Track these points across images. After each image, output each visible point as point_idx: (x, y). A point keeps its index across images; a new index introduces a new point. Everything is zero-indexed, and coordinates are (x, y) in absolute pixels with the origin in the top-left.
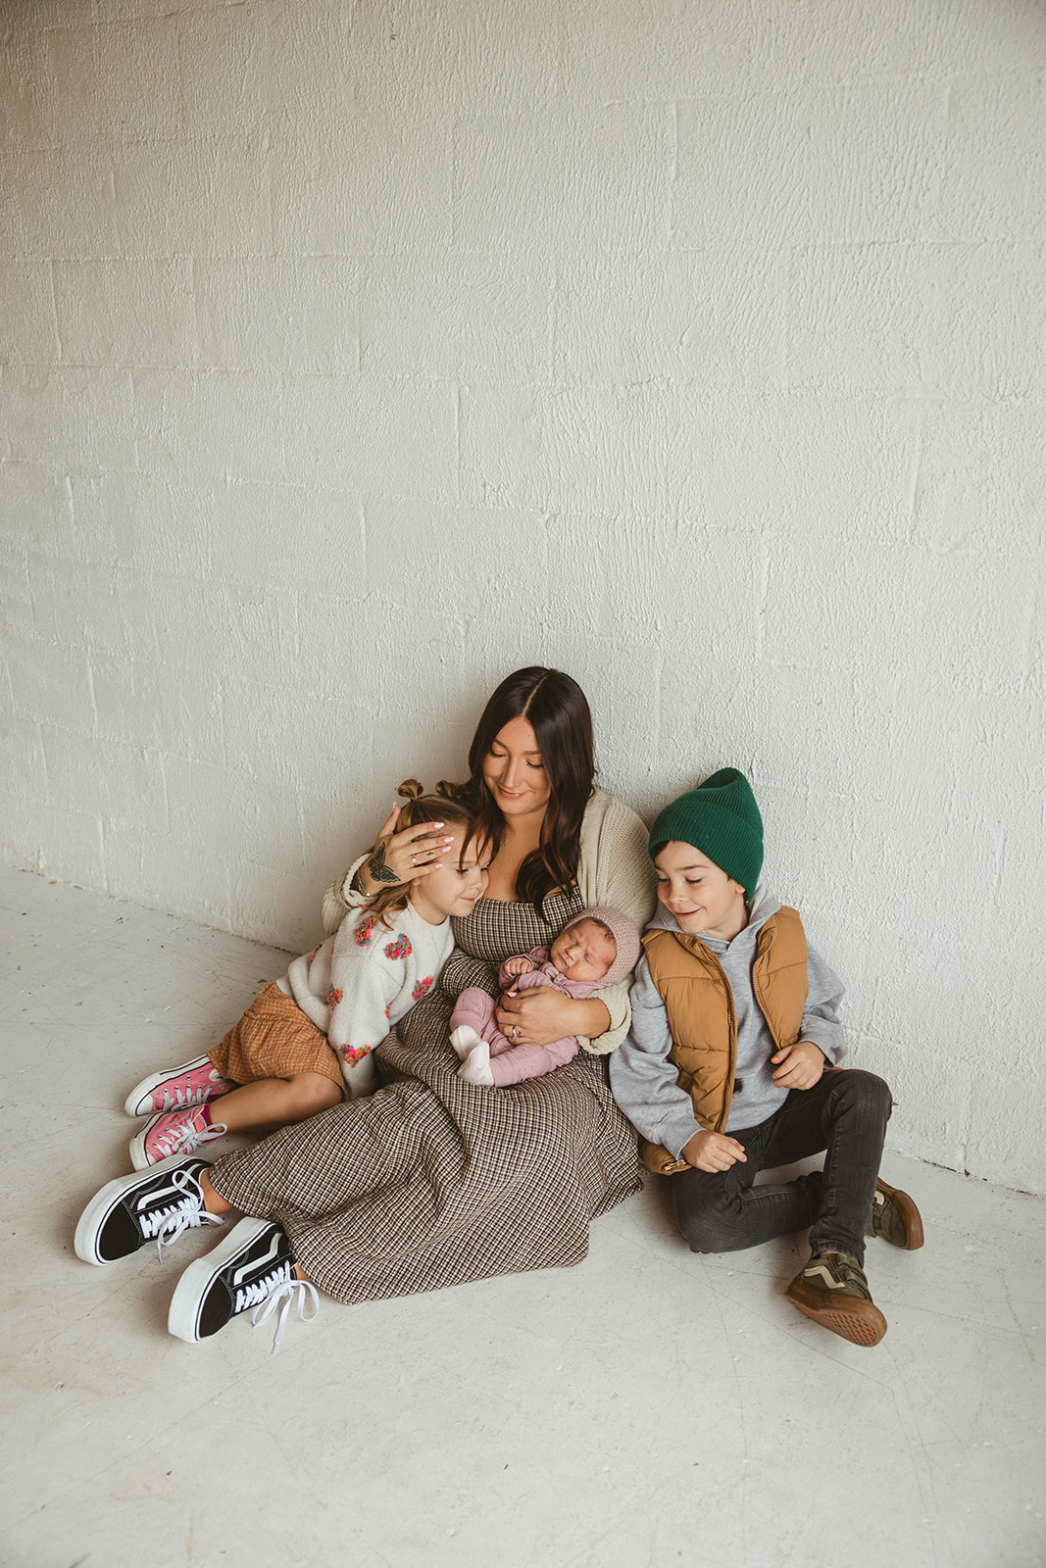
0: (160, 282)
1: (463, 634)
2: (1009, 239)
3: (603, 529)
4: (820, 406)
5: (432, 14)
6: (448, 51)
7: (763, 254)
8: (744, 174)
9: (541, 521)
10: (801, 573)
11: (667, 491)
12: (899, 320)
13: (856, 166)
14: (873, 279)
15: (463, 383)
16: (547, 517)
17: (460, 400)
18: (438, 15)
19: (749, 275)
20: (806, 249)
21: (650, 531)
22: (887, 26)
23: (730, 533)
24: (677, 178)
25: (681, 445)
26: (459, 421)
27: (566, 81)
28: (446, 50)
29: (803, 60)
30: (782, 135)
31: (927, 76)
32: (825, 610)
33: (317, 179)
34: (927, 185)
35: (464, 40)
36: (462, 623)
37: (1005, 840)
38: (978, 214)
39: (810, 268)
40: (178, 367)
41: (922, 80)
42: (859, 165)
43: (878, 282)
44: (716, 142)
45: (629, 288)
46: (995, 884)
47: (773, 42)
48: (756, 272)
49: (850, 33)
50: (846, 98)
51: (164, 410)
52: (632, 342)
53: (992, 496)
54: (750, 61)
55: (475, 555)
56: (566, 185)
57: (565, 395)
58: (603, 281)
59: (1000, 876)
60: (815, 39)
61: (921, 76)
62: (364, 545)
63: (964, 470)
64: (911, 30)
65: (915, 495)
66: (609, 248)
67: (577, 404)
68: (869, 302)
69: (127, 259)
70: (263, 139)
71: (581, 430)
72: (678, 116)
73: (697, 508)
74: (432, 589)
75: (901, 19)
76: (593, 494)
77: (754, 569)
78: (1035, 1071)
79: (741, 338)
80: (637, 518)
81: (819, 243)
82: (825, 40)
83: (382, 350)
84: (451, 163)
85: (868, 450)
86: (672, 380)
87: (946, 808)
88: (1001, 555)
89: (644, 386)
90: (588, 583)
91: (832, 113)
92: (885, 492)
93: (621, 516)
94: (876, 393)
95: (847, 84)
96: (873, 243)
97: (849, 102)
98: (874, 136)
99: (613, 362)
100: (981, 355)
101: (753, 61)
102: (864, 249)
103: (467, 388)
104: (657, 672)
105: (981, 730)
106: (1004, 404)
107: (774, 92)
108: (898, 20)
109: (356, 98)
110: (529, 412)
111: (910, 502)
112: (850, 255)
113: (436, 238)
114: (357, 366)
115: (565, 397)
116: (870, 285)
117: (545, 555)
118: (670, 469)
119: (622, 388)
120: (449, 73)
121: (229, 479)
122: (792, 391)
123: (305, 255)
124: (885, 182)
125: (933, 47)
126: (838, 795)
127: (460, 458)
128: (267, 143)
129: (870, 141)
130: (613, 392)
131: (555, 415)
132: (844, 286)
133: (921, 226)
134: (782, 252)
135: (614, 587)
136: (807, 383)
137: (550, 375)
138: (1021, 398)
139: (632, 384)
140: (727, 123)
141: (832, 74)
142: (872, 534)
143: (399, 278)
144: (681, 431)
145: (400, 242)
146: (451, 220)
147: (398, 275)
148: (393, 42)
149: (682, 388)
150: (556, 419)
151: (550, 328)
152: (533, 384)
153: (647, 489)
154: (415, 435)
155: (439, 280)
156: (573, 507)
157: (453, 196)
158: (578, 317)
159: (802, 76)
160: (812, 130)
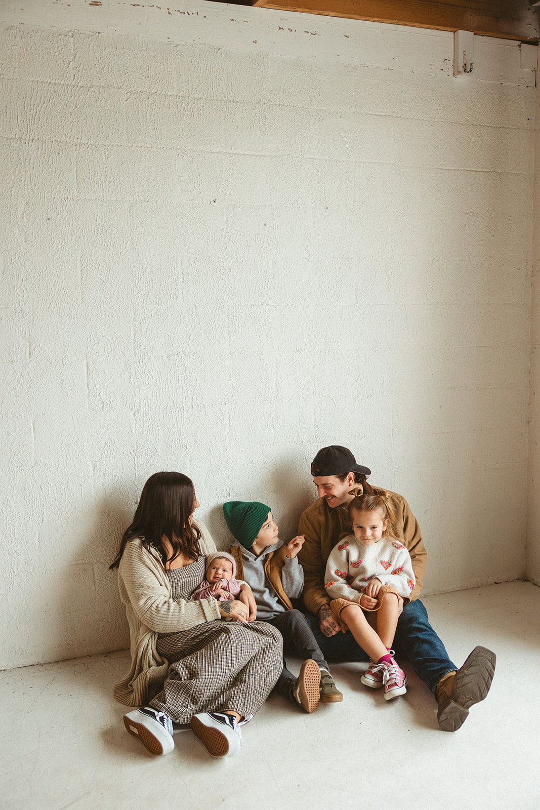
1: (92, 471)
3: (160, 414)
6: (78, 228)
9: (132, 414)
11: (188, 394)
15: (89, 360)
16: (134, 412)
17: (88, 368)
18: (72, 213)
19: (213, 315)
21: (181, 412)
24: (183, 281)
25: (192, 377)
26: (87, 376)
30: (221, 270)
31: (266, 255)
34: (270, 288)
36: (91, 466)
38: (285, 297)
43: (258, 317)
44: (196, 270)
47: (216, 240)
49: (240, 240)
52: (168, 340)
55: (99, 433)
56: (137, 282)
57: (141, 361)
62: (33, 439)
67: (147, 365)
71: (149, 375)
72: (182, 261)
76: (155, 400)
79: (213, 337)
80: (175, 406)
84: (80, 271)
85: (260, 371)
86: (187, 353)
89: (176, 356)
90: (155, 437)
91: (237, 264)
93: (169, 406)
95: (241, 256)
96: (255, 305)
100: (290, 339)
102: (252, 307)
103: (91, 363)
106: (299, 353)
109: (26, 241)
110: (123, 370)
112: (248, 309)
113: (73, 300)
114: (28, 356)
115: (141, 363)
117: (134, 428)
118: (188, 386)
119: (166, 357)
122: (232, 354)
124: (256, 286)
127: (89, 392)
130: (162, 359)
131: (135, 370)
133: (269, 300)
134: (224, 307)
137: (133, 354)
139: (169, 356)
145: (54, 302)
146: (81, 294)
147: (53, 316)
148: (48, 221)
149: (191, 356)
150: (137, 372)
151: (132, 336)
152: (125, 358)
153: (179, 394)
154: (64, 384)
155: (75, 318)
156: (147, 406)
157: (82, 285)
158: (145, 331)
159: (226, 252)
160: (231, 269)
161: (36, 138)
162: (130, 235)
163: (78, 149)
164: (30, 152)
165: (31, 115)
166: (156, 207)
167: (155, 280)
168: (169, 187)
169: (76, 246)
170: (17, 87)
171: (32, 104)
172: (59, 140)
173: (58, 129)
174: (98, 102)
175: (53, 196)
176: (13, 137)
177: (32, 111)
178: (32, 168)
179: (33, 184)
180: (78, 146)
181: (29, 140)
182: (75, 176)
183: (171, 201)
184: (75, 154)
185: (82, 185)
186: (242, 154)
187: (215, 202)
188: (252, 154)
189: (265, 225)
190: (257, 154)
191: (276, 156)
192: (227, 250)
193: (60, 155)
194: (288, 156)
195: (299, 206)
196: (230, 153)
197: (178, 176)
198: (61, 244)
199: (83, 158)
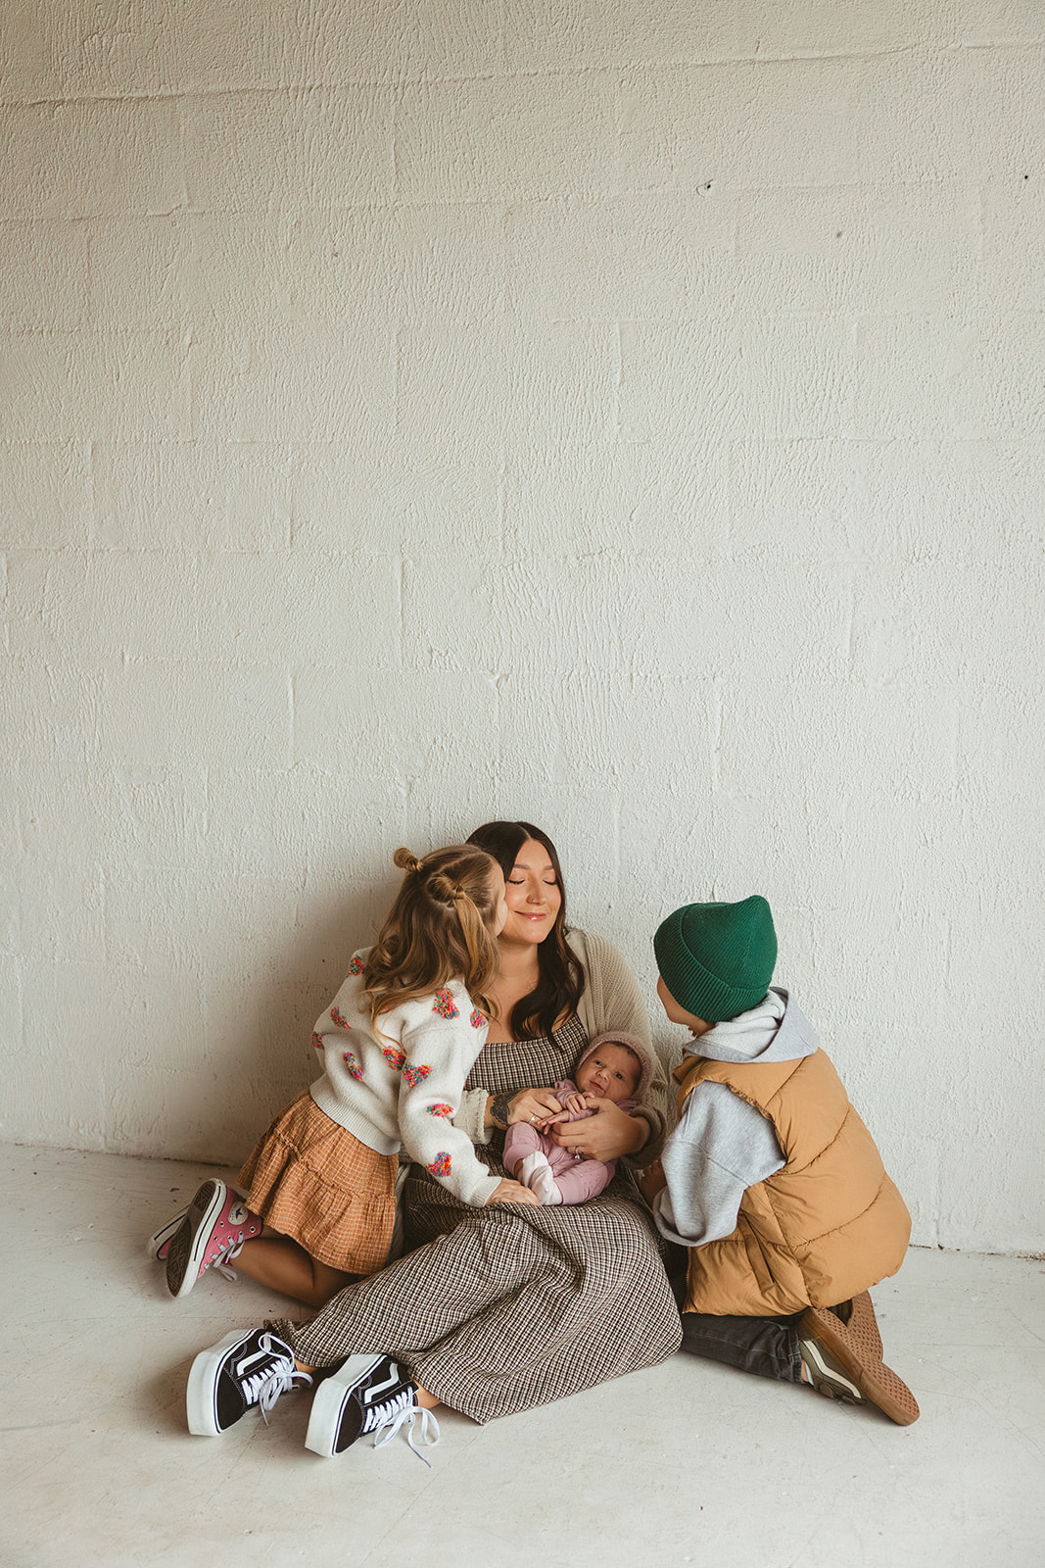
0: (50, 466)
1: (405, 795)
2: (913, 438)
3: (556, 686)
4: (762, 570)
6: (394, 270)
7: (705, 446)
8: (685, 382)
9: (492, 682)
10: (752, 712)
11: (621, 648)
12: (828, 500)
13: (783, 379)
14: (803, 467)
15: (407, 557)
16: (497, 677)
17: (403, 574)
19: (692, 462)
20: (744, 443)
21: (605, 684)
22: (803, 275)
23: (683, 682)
24: (622, 383)
25: (633, 608)
26: (402, 592)
27: (514, 300)
28: (391, 268)
29: (734, 296)
30: (717, 353)
31: (838, 314)
32: (776, 744)
33: (248, 371)
34: (844, 396)
35: (410, 262)
36: (404, 785)
37: (951, 929)
38: (887, 418)
39: (748, 458)
40: (68, 547)
43: (808, 470)
44: (658, 356)
45: (580, 473)
46: (945, 971)
47: (706, 281)
48: (698, 462)
49: (771, 279)
50: (772, 328)
51: (46, 591)
52: (583, 517)
53: (916, 638)
54: (686, 295)
55: (420, 717)
56: (516, 385)
57: (517, 566)
58: (553, 466)
59: (948, 962)
60: (743, 281)
61: (832, 315)
62: (292, 715)
63: (891, 619)
64: (823, 279)
65: (851, 640)
66: (559, 438)
67: (529, 574)
68: (801, 485)
69: (8, 442)
70: (185, 335)
71: (533, 598)
72: (621, 334)
73: (651, 661)
74: (370, 754)
75: (815, 271)
76: (546, 653)
77: (709, 712)
78: (994, 1136)
79: (688, 515)
80: (593, 675)
81: (754, 438)
82: (752, 282)
83: (318, 528)
84: (395, 363)
85: (808, 605)
86: (622, 551)
87: (897, 909)
88: (927, 687)
89: (596, 557)
90: (542, 736)
91: (760, 337)
92: (825, 639)
93: (575, 672)
94: (812, 559)
95: (771, 317)
96: (801, 439)
97: (774, 330)
99: (564, 537)
100: (898, 527)
101: (689, 295)
102: (795, 443)
103: (411, 562)
104: (616, 815)
105: (922, 834)
106: (920, 565)
107: (708, 320)
109: (293, 304)
110: (479, 582)
111: (847, 647)
112: (782, 448)
113: (379, 428)
114: (288, 544)
115: (516, 568)
116: (801, 472)
117: (496, 712)
118: (623, 628)
119: (574, 558)
120: (395, 286)
121: (127, 658)
122: (736, 559)
123: (229, 441)
124: (808, 392)
126: (796, 908)
127: (404, 627)
128: (189, 338)
129: (794, 360)
130: (565, 563)
131: (505, 584)
132: (778, 473)
133: (841, 427)
134: (722, 445)
135: (569, 738)
136: (749, 551)
137: (500, 548)
138: (933, 560)
139: (583, 557)
140: (668, 341)
141: (759, 308)
142: (815, 675)
143: (337, 463)
144: (633, 593)
145: (340, 432)
146: (395, 412)
147: (337, 461)
148: (335, 258)
149: (632, 558)
150: (507, 588)
151: (500, 508)
152: (482, 557)
153: (600, 647)
154: (354, 606)
155: (382, 465)
156: (526, 666)
157: (398, 392)
158: (529, 498)
159: (732, 309)
160: (743, 350)
161: (317, 84)
162: (504, 280)
163: (399, 97)
164: (305, 115)
165: (309, 36)
166: (564, 212)
167: (556, 381)
168: (597, 162)
171: (311, 11)
172: (362, 83)
173: (360, 57)
175: (347, 206)
176: (275, 86)
177: (311, 26)
178: (306, 148)
179: (308, 184)
180: (399, 90)
181: (304, 88)
182: (393, 156)
183: (600, 194)
184: (393, 108)
185: (405, 174)
186: (787, 61)
187: (709, 187)
188: (813, 56)
189: (839, 235)
190: (825, 56)
191: (880, 54)
192: (734, 303)
193: (363, 114)
194: (915, 49)
195: (940, 180)
196: (753, 62)
197: (619, 133)
198: (358, 305)
199: (409, 115)
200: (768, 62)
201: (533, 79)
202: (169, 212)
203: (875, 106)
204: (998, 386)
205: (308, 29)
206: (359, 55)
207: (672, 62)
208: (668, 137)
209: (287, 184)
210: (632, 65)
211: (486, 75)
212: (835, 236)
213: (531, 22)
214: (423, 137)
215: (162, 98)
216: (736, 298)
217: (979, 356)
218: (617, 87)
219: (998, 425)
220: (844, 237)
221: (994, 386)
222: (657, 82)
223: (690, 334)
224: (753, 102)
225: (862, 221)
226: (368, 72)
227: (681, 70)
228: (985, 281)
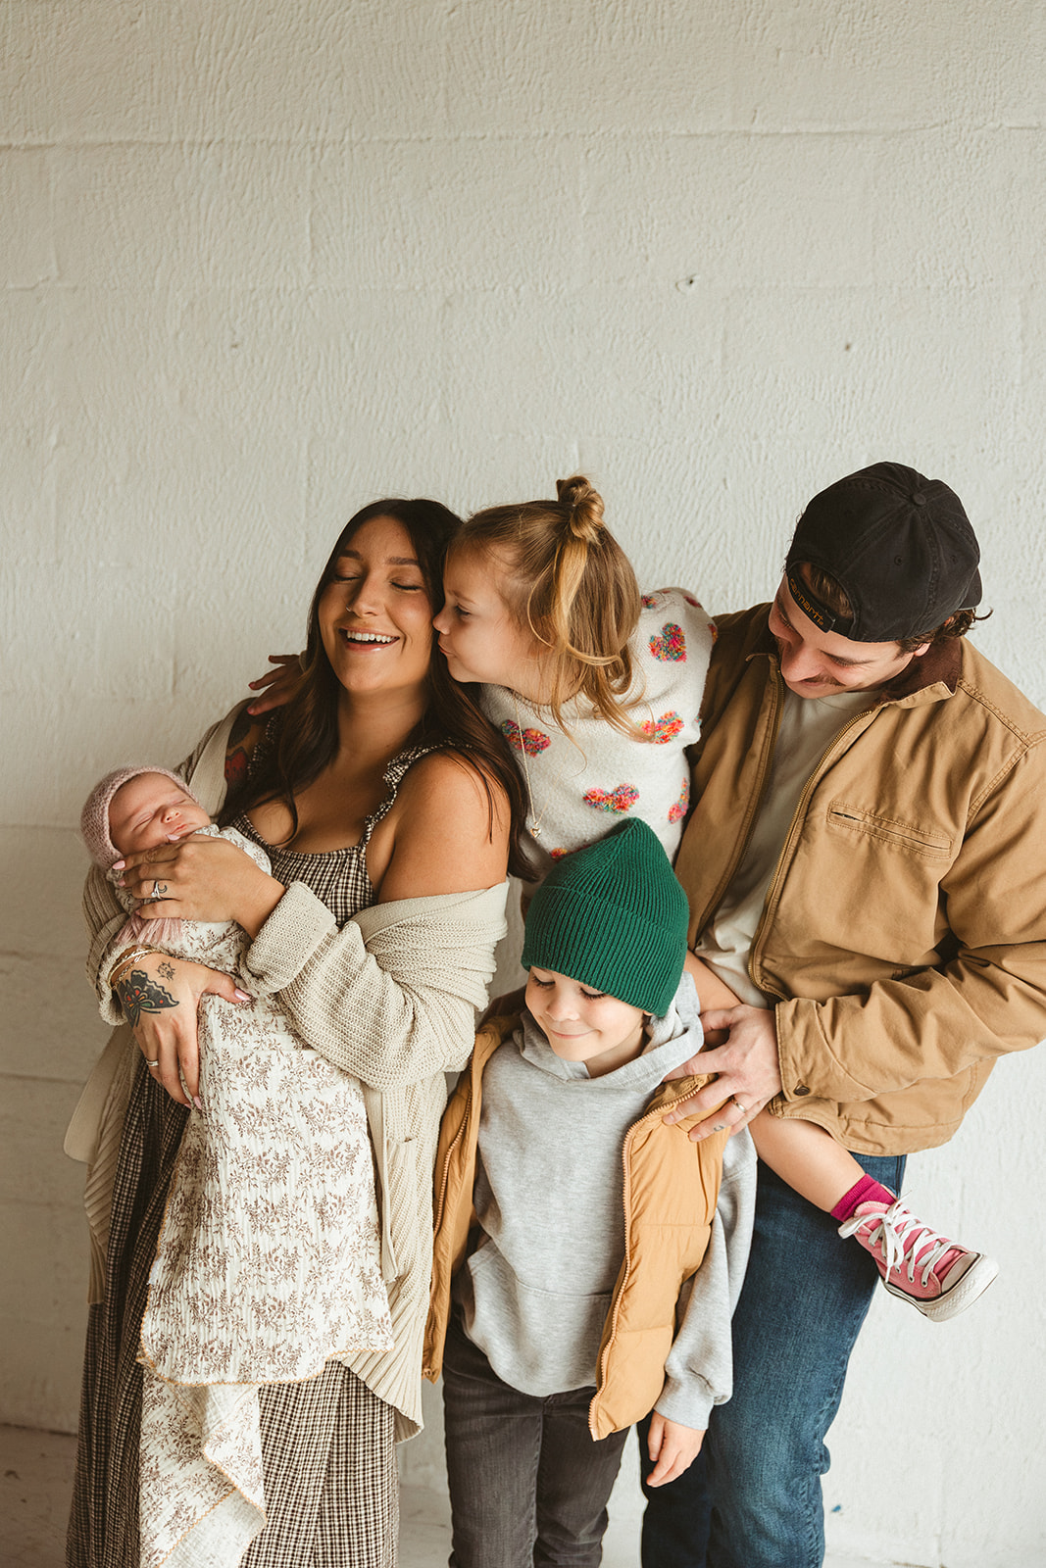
5: (287, 326)
6: (305, 367)
8: (656, 517)
13: (775, 516)
18: (294, 329)
22: (803, 393)
27: (451, 409)
28: (303, 364)
29: (718, 416)
30: (697, 482)
31: (845, 442)
35: (326, 358)
41: (840, 446)
42: (779, 517)
44: (625, 483)
47: (685, 396)
49: (765, 396)
50: (763, 454)
54: (661, 411)
60: (730, 399)
61: (838, 442)
64: (827, 399)
70: (50, 434)
75: (817, 389)
78: (1011, 1437)
81: (739, 586)
82: (740, 401)
84: (305, 479)
91: (749, 466)
95: (764, 443)
97: (766, 458)
98: (794, 490)
101: (664, 411)
107: (687, 442)
108: (814, 390)
109: (182, 402)
113: (284, 557)
114: (169, 690)
120: (305, 388)
125: (849, 418)
128: (54, 439)
129: (789, 496)
140: (637, 465)
141: (748, 431)
145: (236, 559)
146: (304, 539)
148: (234, 350)
157: (307, 515)
159: (716, 430)
160: (728, 481)
161: (217, 139)
162: (440, 384)
163: (317, 159)
164: (202, 175)
165: (209, 80)
166: (515, 305)
168: (559, 248)
169: (300, 413)
170: (181, 12)
171: (213, 51)
172: (272, 139)
173: (271, 109)
174: (375, 26)
175: (251, 286)
176: (166, 139)
177: (212, 68)
178: (203, 216)
179: (204, 258)
180: (317, 150)
181: (201, 144)
182: (308, 231)
183: (559, 285)
184: (309, 172)
185: (322, 252)
186: (789, 135)
187: (691, 282)
188: (820, 130)
189: (848, 347)
190: (836, 130)
191: (902, 132)
192: (719, 423)
193: (273, 176)
194: (946, 127)
195: (972, 285)
196: (747, 135)
197: (584, 212)
198: (261, 408)
199: (329, 180)
200: (767, 135)
201: (481, 143)
202: (33, 285)
203: (894, 194)
204: (1037, 536)
205: (207, 71)
206: (269, 106)
207: (650, 130)
208: (643, 222)
209: (179, 258)
210: (601, 131)
211: (424, 136)
212: (843, 346)
213: (480, 75)
214: (345, 206)
215: (29, 148)
216: (720, 418)
217: (1015, 500)
218: (582, 157)
219: (1036, 584)
220: (854, 349)
221: (1032, 537)
222: (630, 153)
223: (664, 460)
224: (748, 182)
225: (877, 330)
226: (280, 126)
227: (661, 140)
228: (1023, 409)
